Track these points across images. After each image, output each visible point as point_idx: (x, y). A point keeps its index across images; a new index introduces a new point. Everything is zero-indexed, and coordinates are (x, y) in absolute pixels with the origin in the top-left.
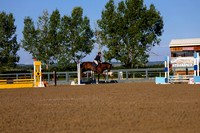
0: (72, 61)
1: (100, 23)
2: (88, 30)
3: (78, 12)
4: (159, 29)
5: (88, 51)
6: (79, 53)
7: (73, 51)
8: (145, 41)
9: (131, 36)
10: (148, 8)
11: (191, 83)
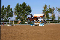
0: (8, 19)
1: (15, 9)
2: (12, 11)
3: (9, 6)
4: (30, 11)
5: (12, 17)
6: (9, 17)
7: (8, 17)
8: (27, 14)
9: (23, 13)
10: (28, 6)
11: (39, 25)
